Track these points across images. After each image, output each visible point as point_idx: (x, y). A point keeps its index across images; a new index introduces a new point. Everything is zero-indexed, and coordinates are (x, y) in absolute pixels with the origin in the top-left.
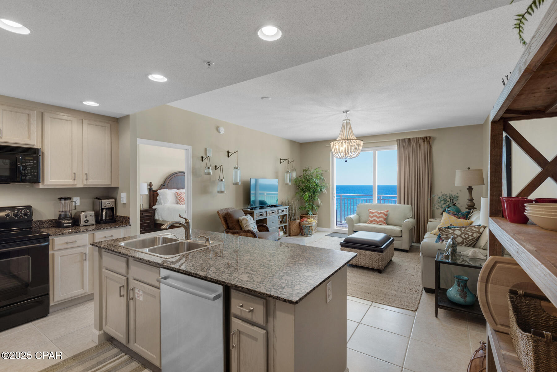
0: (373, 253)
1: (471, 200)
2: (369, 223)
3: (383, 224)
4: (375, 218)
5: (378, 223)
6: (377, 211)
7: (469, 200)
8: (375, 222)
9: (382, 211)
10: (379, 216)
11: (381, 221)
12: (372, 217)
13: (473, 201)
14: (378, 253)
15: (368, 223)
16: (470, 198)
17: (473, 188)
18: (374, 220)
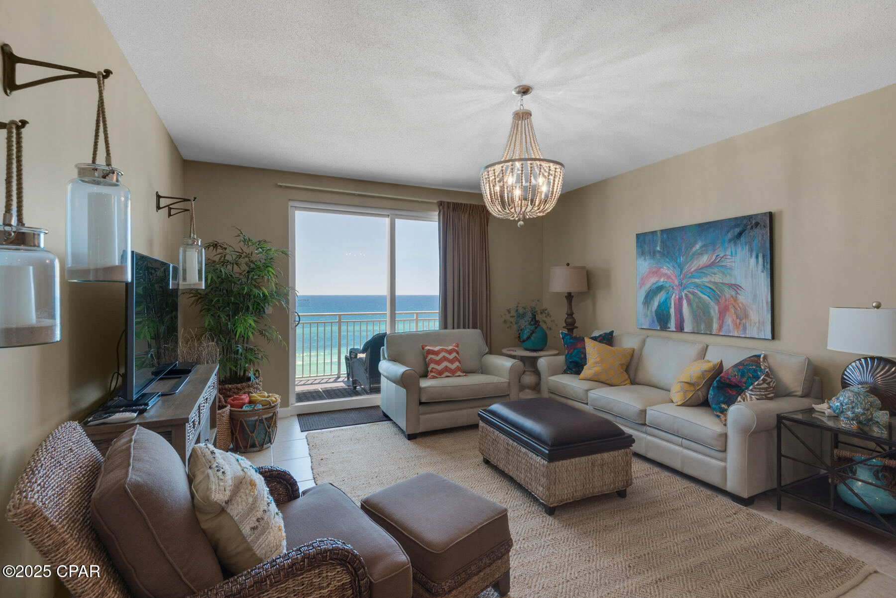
0: (616, 453)
1: (570, 315)
2: (437, 378)
3: (461, 374)
4: (445, 364)
5: (453, 373)
6: (441, 347)
7: (568, 315)
8: (449, 372)
9: (451, 348)
10: (451, 357)
11: (458, 369)
12: (438, 363)
13: (574, 316)
14: (625, 450)
15: (434, 377)
16: (569, 312)
17: (573, 296)
18: (447, 369)
